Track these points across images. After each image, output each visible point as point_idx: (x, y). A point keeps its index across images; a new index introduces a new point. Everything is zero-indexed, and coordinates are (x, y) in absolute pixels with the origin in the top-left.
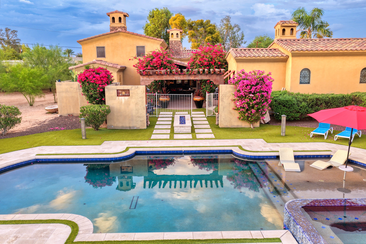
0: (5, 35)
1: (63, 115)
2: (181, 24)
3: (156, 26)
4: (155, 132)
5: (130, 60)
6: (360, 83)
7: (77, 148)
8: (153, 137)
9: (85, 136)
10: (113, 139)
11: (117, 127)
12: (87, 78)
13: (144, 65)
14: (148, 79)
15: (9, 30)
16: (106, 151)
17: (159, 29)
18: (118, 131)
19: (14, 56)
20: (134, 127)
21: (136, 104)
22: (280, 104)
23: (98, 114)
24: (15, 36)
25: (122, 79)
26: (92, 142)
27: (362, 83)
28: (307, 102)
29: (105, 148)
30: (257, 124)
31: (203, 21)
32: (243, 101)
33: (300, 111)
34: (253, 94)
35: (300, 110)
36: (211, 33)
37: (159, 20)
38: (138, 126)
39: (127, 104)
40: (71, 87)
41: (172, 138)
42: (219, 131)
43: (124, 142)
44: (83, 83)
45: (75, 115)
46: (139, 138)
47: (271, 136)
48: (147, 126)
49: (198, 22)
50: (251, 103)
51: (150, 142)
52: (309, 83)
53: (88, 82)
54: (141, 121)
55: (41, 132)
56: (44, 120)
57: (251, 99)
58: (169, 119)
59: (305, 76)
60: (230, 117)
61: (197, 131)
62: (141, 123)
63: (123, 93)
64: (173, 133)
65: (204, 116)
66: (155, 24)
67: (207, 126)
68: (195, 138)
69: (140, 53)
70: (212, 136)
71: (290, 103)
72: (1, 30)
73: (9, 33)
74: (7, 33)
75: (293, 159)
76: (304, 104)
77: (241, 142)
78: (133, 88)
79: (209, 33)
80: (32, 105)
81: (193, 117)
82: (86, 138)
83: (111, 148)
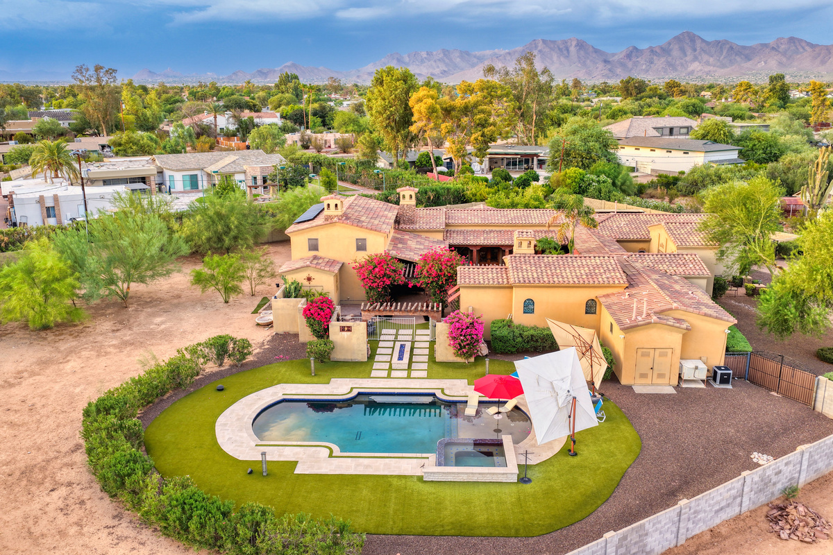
0: (93, 79)
1: (280, 333)
2: (429, 113)
3: (387, 103)
4: (376, 366)
6: (586, 313)
8: (374, 374)
9: (315, 373)
10: (338, 376)
11: (340, 359)
14: (369, 314)
15: (101, 68)
16: (336, 392)
18: (342, 364)
19: (131, 144)
20: (355, 360)
22: (496, 339)
23: (324, 353)
25: (338, 281)
26: (321, 379)
27: (588, 313)
29: (333, 388)
30: (472, 360)
32: (456, 342)
33: (516, 346)
34: (464, 336)
36: (483, 125)
37: (391, 92)
38: (359, 359)
39: (349, 338)
40: (288, 305)
41: (389, 376)
42: (434, 366)
43: (348, 380)
44: (308, 318)
45: (291, 333)
46: (361, 376)
47: (477, 375)
49: (459, 105)
50: (462, 344)
51: (370, 380)
52: (533, 313)
53: (312, 318)
55: (270, 364)
56: (262, 341)
57: (462, 341)
58: (391, 344)
59: (529, 306)
60: (445, 352)
61: (414, 366)
62: (362, 355)
63: (346, 329)
64: (391, 369)
65: (428, 338)
66: (384, 99)
67: (426, 359)
68: (409, 377)
69: (361, 246)
70: (424, 374)
71: (505, 338)
72: (87, 70)
73: (101, 74)
74: (98, 75)
75: (477, 404)
76: (520, 339)
77: (446, 383)
78: (355, 325)
79: (478, 125)
80: (228, 302)
81: (416, 341)
82: (316, 375)
83: (338, 388)
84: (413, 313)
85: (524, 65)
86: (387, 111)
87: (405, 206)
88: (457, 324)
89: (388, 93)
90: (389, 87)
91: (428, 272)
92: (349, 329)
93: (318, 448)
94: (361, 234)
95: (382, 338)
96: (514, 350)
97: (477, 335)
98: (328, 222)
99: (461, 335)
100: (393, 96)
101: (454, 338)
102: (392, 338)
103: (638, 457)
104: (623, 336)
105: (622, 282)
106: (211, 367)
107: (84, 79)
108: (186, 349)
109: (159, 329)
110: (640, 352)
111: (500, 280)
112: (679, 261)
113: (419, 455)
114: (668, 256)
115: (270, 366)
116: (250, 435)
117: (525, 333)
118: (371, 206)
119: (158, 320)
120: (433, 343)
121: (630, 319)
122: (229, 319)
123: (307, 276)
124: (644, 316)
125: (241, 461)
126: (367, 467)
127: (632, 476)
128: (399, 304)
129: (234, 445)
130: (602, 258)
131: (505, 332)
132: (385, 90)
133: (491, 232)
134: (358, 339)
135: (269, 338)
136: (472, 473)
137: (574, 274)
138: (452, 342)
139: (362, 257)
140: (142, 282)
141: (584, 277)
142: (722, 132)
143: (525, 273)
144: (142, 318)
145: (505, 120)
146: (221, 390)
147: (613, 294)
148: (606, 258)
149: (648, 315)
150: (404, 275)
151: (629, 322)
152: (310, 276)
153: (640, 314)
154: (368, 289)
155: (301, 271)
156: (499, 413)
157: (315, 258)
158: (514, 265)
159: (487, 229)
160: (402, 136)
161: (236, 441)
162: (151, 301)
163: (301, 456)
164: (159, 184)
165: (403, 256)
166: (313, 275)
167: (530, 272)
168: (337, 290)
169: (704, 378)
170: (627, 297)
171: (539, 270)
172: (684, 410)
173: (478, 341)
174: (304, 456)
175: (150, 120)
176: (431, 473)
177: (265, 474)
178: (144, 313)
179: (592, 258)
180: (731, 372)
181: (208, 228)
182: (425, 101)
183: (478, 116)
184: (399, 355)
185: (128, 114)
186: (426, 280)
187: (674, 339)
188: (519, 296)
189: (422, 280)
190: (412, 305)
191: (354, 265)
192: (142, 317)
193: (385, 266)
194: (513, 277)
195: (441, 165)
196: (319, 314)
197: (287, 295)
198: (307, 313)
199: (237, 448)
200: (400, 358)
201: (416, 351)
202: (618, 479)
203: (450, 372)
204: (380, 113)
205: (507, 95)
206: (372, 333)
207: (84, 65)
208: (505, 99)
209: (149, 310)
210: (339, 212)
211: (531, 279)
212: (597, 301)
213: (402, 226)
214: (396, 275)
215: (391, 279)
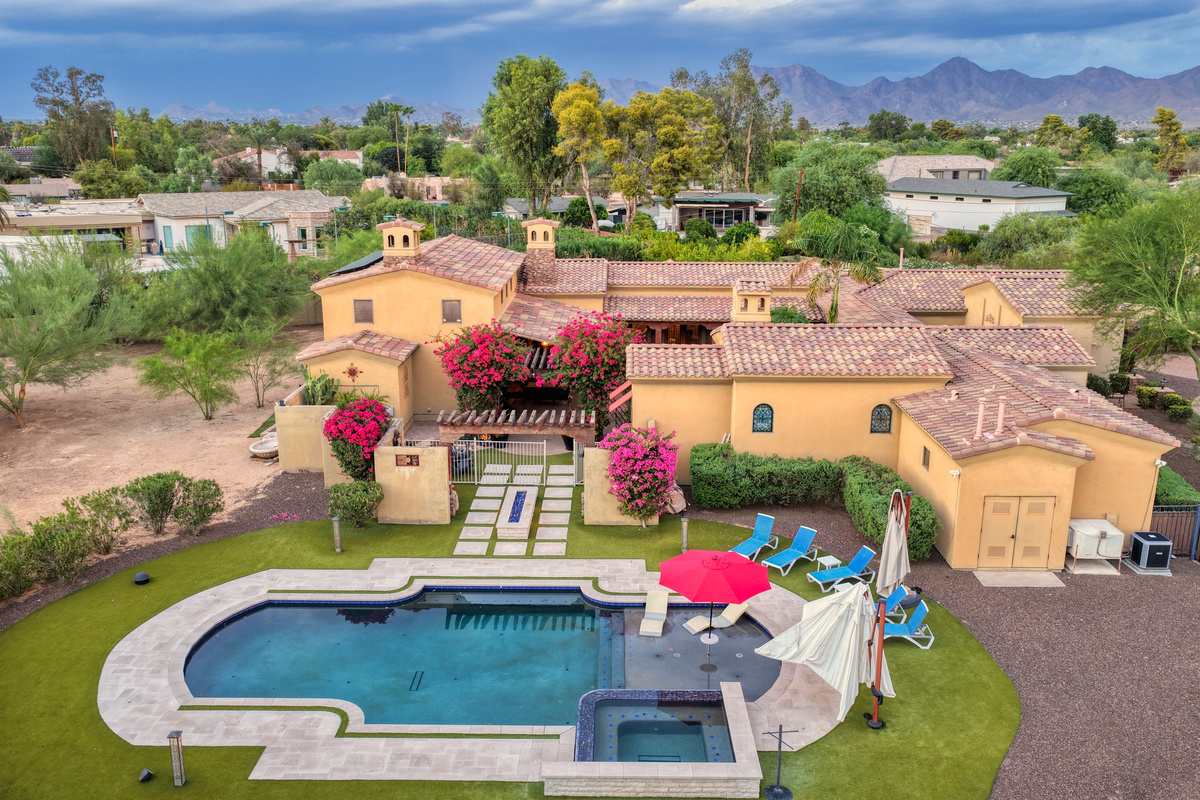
1: (289, 471)
2: (584, 122)
3: (517, 112)
4: (466, 533)
6: (872, 432)
7: (330, 576)
8: (460, 548)
9: (341, 547)
10: (389, 553)
11: (396, 520)
12: (341, 432)
14: (454, 432)
15: (79, 73)
16: (377, 586)
17: (524, 121)
18: (397, 529)
20: (427, 521)
22: (701, 480)
23: (363, 507)
24: (96, 92)
25: (410, 376)
26: (353, 560)
27: (875, 432)
28: (753, 477)
29: (375, 578)
30: (655, 520)
31: (649, 108)
32: (623, 485)
33: (740, 494)
34: (639, 474)
35: (740, 491)
36: (670, 143)
37: (524, 93)
38: (435, 520)
39: (415, 479)
40: (306, 417)
41: (490, 554)
42: (580, 533)
43: (407, 560)
44: (334, 440)
45: (313, 471)
46: (434, 553)
47: (664, 551)
48: (452, 517)
50: (635, 490)
51: (451, 562)
52: (771, 431)
53: (342, 440)
54: (440, 511)
55: (259, 529)
56: (254, 486)
57: (635, 483)
58: (499, 492)
59: (763, 417)
60: (603, 507)
61: (541, 533)
62: (440, 514)
63: (408, 460)
64: (494, 538)
65: (571, 481)
66: (512, 106)
67: (565, 519)
68: (529, 555)
69: (451, 314)
70: (561, 549)
71: (719, 479)
72: (56, 75)
73: (79, 83)
74: (72, 83)
75: (664, 611)
76: (746, 481)
77: (603, 568)
78: (425, 453)
79: (664, 144)
80: (210, 418)
81: (547, 486)
82: (342, 551)
83: (385, 578)
84: (540, 430)
85: (734, 68)
86: (517, 125)
87: (537, 251)
88: (625, 450)
89: (518, 96)
90: (521, 85)
91: (572, 358)
92: (414, 461)
93: (317, 714)
94: (452, 292)
95: (485, 480)
96: (736, 501)
97: (664, 472)
99: (633, 472)
100: (528, 100)
101: (620, 479)
102: (503, 480)
103: (1018, 732)
104: (956, 472)
105: (941, 371)
106: (139, 535)
107: (50, 88)
108: (84, 501)
109: (65, 466)
110: (990, 503)
111: (708, 369)
112: (1034, 340)
113: (538, 729)
114: (1011, 330)
115: (258, 533)
116: (173, 684)
117: (758, 470)
118: (476, 251)
119: (71, 448)
120: (579, 489)
121: (970, 437)
122: (204, 447)
123: (349, 366)
124: (999, 430)
125: (134, 747)
126: (420, 759)
127: (1016, 779)
128: (513, 412)
129: (132, 706)
130: (897, 329)
131: (717, 467)
132: (513, 92)
133: (686, 299)
134: (431, 480)
135: (267, 482)
136: (657, 779)
137: (848, 357)
138: (615, 487)
139: (451, 332)
140: (56, 382)
141: (868, 362)
142: (1040, 170)
143: (755, 356)
144: (42, 446)
145: (704, 152)
146: (145, 582)
147: (927, 394)
148: (906, 329)
149: (1007, 429)
150: (529, 366)
151: (968, 443)
152: (355, 366)
153: (990, 427)
154: (461, 390)
155: (337, 358)
156: (710, 630)
157: (365, 334)
158: (734, 341)
159: (681, 295)
160: (541, 165)
161: (138, 698)
162: (70, 416)
163: (274, 733)
164: (148, 241)
165: (529, 332)
166: (359, 364)
167: (766, 355)
168: (407, 393)
169: (1117, 554)
170: (954, 398)
171: (782, 350)
172: (1089, 622)
173: (666, 484)
174: (282, 734)
175: (160, 157)
176: (562, 779)
177: (178, 782)
178: (49, 437)
179: (880, 329)
180: (1170, 543)
181: (194, 295)
182: (576, 102)
183: (664, 130)
184: (513, 512)
185: (125, 147)
186: (568, 373)
187: (1060, 478)
188: (746, 399)
189: (560, 373)
190: (537, 416)
191: (436, 346)
192: (42, 444)
193: (492, 347)
194: (733, 361)
195: (604, 219)
196: (354, 432)
197: (308, 399)
198: (333, 430)
199: (134, 715)
200: (515, 517)
201: (546, 505)
202: (985, 786)
203: (611, 545)
204: (506, 129)
205: (708, 113)
206: (461, 469)
207: (50, 67)
208: (704, 119)
209: (61, 431)
210: (411, 251)
211: (768, 366)
212: (893, 407)
213: (531, 287)
214: (514, 364)
215: (503, 371)
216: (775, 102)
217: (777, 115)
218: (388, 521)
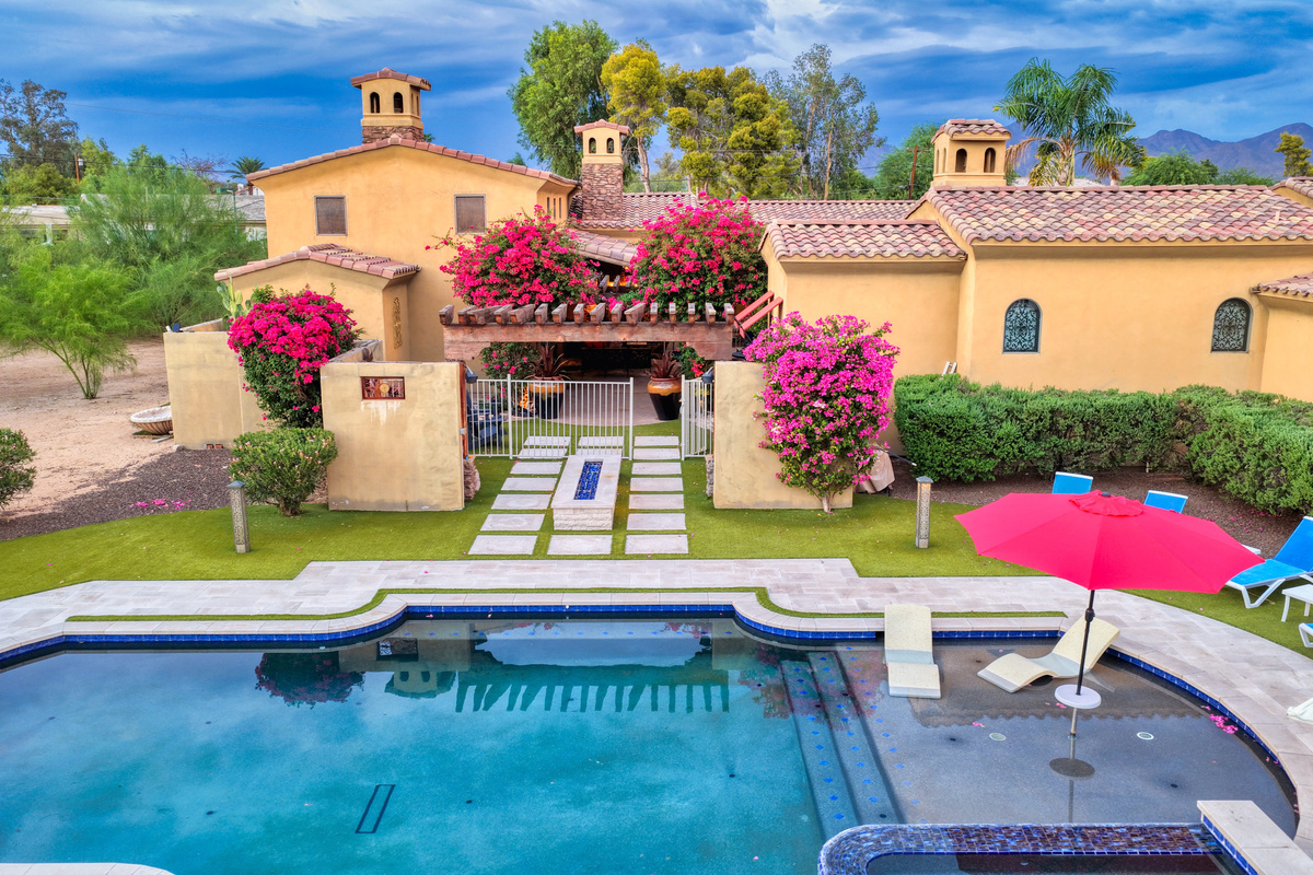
0: (20, 109)
1: (190, 447)
2: (643, 83)
3: (557, 88)
4: (491, 523)
5: (428, 248)
6: (1213, 350)
7: (212, 591)
8: (480, 545)
9: (247, 541)
10: (342, 554)
11: (362, 502)
12: (259, 336)
13: (477, 268)
14: (471, 339)
15: (37, 88)
16: (307, 606)
17: (566, 98)
18: (363, 518)
19: (52, 188)
20: (420, 504)
21: (429, 425)
22: (926, 427)
23: (292, 466)
24: (56, 111)
26: (268, 565)
27: (1219, 350)
28: (1022, 420)
29: (306, 594)
30: (845, 499)
31: (724, 71)
32: (793, 424)
33: (996, 452)
34: (826, 399)
35: (996, 447)
37: (566, 65)
38: (435, 502)
39: (397, 425)
40: (218, 352)
41: (540, 552)
42: (709, 520)
43: (376, 565)
44: (247, 353)
46: (430, 552)
47: (881, 546)
48: (467, 500)
50: (818, 431)
51: (465, 565)
52: (1036, 349)
53: (262, 350)
54: (444, 484)
56: (122, 466)
57: (817, 417)
58: (551, 467)
59: (1023, 326)
60: (751, 471)
61: (633, 521)
62: (445, 491)
63: (384, 389)
64: (548, 528)
66: (550, 81)
67: (677, 502)
68: (618, 553)
69: (470, 217)
70: (680, 544)
71: (961, 424)
72: (9, 90)
73: (36, 100)
74: (28, 100)
75: (929, 645)
76: (1009, 427)
77: (770, 572)
78: (416, 373)
79: (743, 116)
80: (93, 397)
81: (634, 461)
82: (249, 550)
83: (326, 592)
84: (632, 334)
85: (809, 68)
86: (557, 103)
87: (597, 167)
88: (798, 355)
90: (561, 54)
91: (670, 260)
92: (395, 389)
94: (470, 184)
95: (524, 454)
96: (988, 466)
97: (874, 393)
98: (373, 145)
99: (815, 395)
100: (570, 72)
101: (785, 411)
102: (558, 453)
131: (952, 405)
132: (552, 65)
135: (147, 461)
137: (1167, 220)
157: (332, 247)
158: (958, 205)
167: (1020, 219)
173: (872, 424)
182: (632, 61)
188: (990, 292)
201: (635, 484)
204: (543, 109)
212: (1253, 302)
213: (589, 220)
214: (573, 275)
215: (554, 284)
216: (859, 107)
217: (862, 122)
218: (347, 506)
